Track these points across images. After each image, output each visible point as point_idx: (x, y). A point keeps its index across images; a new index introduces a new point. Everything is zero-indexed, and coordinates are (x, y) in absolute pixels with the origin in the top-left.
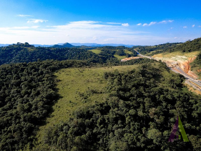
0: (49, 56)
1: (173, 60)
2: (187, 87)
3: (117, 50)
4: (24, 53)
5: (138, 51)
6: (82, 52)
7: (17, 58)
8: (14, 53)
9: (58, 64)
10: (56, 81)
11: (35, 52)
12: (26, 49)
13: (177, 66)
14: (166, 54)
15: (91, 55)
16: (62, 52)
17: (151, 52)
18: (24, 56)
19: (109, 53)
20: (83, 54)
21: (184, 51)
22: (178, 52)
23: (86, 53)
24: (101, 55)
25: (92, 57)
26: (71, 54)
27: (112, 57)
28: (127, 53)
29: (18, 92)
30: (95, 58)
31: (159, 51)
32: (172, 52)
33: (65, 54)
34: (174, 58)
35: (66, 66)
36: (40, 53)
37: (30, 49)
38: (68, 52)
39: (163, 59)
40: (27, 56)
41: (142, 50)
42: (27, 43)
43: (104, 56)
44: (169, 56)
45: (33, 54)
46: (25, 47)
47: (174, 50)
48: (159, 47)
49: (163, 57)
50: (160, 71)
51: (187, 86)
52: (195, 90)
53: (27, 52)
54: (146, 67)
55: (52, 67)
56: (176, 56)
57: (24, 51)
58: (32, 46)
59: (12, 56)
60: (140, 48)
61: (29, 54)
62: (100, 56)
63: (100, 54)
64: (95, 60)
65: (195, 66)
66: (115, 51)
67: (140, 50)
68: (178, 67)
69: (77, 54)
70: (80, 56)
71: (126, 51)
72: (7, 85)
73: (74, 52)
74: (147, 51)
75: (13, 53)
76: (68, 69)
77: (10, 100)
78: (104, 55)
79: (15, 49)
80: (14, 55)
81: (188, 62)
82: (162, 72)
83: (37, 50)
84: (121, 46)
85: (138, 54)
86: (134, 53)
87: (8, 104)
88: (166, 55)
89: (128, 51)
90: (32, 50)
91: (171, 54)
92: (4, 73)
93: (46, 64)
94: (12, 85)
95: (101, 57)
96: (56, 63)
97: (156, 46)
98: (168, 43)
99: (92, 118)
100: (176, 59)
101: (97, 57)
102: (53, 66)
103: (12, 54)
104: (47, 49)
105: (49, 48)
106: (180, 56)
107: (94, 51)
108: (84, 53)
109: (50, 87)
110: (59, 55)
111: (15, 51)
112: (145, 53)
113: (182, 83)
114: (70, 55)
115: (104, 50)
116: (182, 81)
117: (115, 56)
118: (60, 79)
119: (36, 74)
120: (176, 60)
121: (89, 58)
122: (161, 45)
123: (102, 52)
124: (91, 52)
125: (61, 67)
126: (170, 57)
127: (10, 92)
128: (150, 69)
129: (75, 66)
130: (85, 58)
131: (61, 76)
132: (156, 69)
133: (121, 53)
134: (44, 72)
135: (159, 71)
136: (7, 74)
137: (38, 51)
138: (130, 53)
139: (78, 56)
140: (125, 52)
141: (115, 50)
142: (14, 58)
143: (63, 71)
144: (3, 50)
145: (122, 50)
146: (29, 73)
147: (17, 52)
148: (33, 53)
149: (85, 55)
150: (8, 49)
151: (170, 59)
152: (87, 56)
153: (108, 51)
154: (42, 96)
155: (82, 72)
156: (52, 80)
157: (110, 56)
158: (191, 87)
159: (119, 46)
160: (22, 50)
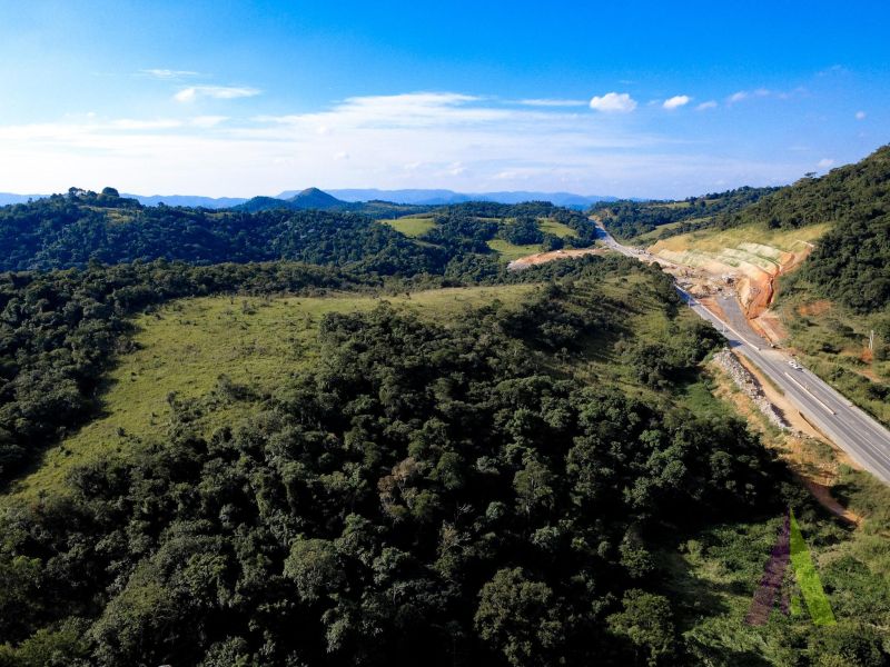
0: (196, 245)
1: (726, 263)
2: (712, 379)
3: (508, 221)
4: (86, 231)
5: (606, 224)
6: (349, 227)
7: (53, 255)
8: (43, 235)
9: (167, 278)
10: (122, 349)
11: (133, 227)
12: (103, 213)
13: (725, 288)
14: (705, 236)
15: (383, 242)
16: (259, 229)
17: (660, 228)
18: (85, 246)
19: (471, 234)
20: (346, 237)
21: (775, 224)
22: (752, 229)
23: (362, 232)
24: (431, 240)
25: (382, 252)
26: (296, 237)
27: (474, 249)
28: (552, 231)
30: (393, 253)
31: (690, 225)
32: (730, 226)
33: (269, 237)
34: (729, 252)
36: (157, 235)
37: (116, 215)
38: (286, 227)
39: (687, 258)
40: (95, 246)
41: (623, 220)
42: (110, 191)
43: (438, 247)
44: (713, 245)
45: (126, 235)
46: (100, 209)
47: (738, 218)
48: (703, 204)
49: (689, 250)
50: (631, 310)
51: (716, 375)
52: (737, 391)
53: (98, 230)
54: (570, 293)
55: (134, 289)
56: (741, 246)
57: (87, 224)
58: (131, 203)
59: (33, 246)
60: (615, 212)
61: (105, 237)
62: (425, 244)
63: (424, 239)
64: (390, 264)
65: (793, 289)
66: (495, 224)
67: (615, 218)
68: (730, 292)
69: (319, 237)
70: (329, 247)
71: (546, 223)
73: (308, 229)
74: (644, 223)
75: (39, 232)
76: (205, 301)
78: (439, 243)
79: (50, 216)
80: (45, 239)
81: (774, 272)
82: (638, 313)
83: (145, 221)
84: (533, 204)
85: (604, 235)
86: (581, 234)
88: (702, 243)
89: (557, 224)
90: (126, 219)
91: (722, 236)
95: (427, 251)
96: (159, 273)
97: (694, 199)
98: (747, 188)
100: (736, 261)
101: (405, 251)
103: (37, 239)
104: (192, 217)
105: (207, 210)
106: (752, 248)
107: (402, 225)
108: (351, 234)
109: (71, 374)
110: (242, 241)
111: (48, 223)
112: (634, 233)
113: (701, 364)
114: (292, 243)
115: (448, 220)
116: (702, 355)
117: (492, 244)
118: (145, 342)
119: (48, 321)
120: (736, 265)
121: (371, 253)
122: (716, 196)
123: (434, 227)
124: (387, 228)
126: (716, 250)
128: (579, 301)
129: (249, 287)
130: (352, 255)
131: (157, 329)
132: (611, 301)
133: (520, 233)
134: (85, 313)
135: (623, 311)
137: (148, 226)
138: (562, 231)
139: (323, 245)
140: (542, 230)
141: (499, 220)
142: (39, 255)
143: (181, 308)
145: (527, 220)
147: (56, 227)
148: (124, 234)
149: (354, 242)
150: (21, 215)
151: (712, 258)
152: (364, 248)
153: (467, 225)
154: (17, 409)
155: (252, 313)
156: (107, 345)
157: (468, 246)
158: (728, 378)
159: (527, 203)
160: (79, 222)
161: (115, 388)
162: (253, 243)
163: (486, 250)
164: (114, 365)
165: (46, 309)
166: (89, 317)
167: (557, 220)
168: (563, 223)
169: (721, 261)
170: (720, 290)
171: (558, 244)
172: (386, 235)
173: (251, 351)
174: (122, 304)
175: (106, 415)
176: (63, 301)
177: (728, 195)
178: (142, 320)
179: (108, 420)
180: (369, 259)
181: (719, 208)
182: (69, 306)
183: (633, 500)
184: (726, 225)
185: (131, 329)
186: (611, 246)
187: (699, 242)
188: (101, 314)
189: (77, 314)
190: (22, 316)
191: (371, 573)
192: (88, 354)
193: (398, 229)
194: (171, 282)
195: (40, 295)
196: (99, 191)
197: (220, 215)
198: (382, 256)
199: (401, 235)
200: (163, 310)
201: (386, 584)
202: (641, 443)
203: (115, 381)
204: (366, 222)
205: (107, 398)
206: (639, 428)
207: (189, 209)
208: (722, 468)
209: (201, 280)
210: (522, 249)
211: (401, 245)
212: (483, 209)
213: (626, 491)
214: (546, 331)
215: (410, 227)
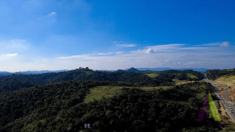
3: (178, 74)
4: (82, 76)
5: (207, 75)
6: (137, 75)
10: (87, 93)
11: (91, 75)
13: (228, 89)
14: (229, 77)
15: (145, 79)
16: (117, 76)
19: (168, 77)
20: (136, 78)
23: (140, 77)
24: (157, 79)
26: (125, 78)
27: (168, 81)
28: (190, 77)
29: (60, 98)
30: (146, 81)
33: (119, 78)
34: (234, 81)
36: (95, 77)
37: (88, 73)
38: (123, 75)
39: (223, 83)
41: (213, 74)
42: (87, 68)
43: (158, 80)
44: (230, 79)
46: (85, 72)
49: (224, 81)
53: (84, 76)
55: (90, 84)
60: (211, 72)
62: (155, 79)
63: (155, 78)
66: (175, 75)
67: (210, 74)
69: (130, 78)
70: (132, 80)
71: (189, 75)
72: (55, 94)
73: (127, 76)
74: (218, 75)
76: (102, 87)
77: (53, 102)
79: (76, 73)
80: (74, 77)
85: (206, 78)
86: (199, 77)
87: (52, 104)
90: (90, 73)
92: (57, 87)
93: (86, 82)
94: (58, 94)
95: (155, 81)
101: (150, 81)
102: (92, 84)
103: (73, 77)
104: (103, 73)
108: (138, 77)
109: (79, 96)
111: (75, 74)
112: (214, 77)
115: (162, 74)
118: (91, 92)
119: (76, 88)
121: (142, 81)
123: (159, 75)
124: (146, 76)
127: (55, 97)
128: (183, 89)
129: (111, 85)
130: (137, 81)
131: (93, 91)
132: (192, 90)
133: (181, 77)
134: (82, 87)
135: (194, 92)
136: (58, 88)
137: (94, 75)
138: (193, 77)
139: (131, 79)
140: (187, 76)
141: (176, 74)
143: (98, 88)
144: (66, 74)
145: (183, 74)
147: (76, 75)
148: (89, 76)
149: (138, 79)
150: (70, 73)
152: (140, 80)
153: (167, 75)
154: (71, 100)
155: (110, 88)
156: (85, 92)
157: (166, 80)
159: (186, 70)
160: (81, 74)
161: (85, 99)
162: (115, 79)
163: (172, 81)
164: (85, 96)
165: (75, 86)
166: (82, 88)
167: (192, 74)
168: (193, 75)
169: (231, 83)
170: (226, 89)
171: (191, 80)
172: (146, 77)
173: (109, 94)
174: (88, 86)
175: (84, 102)
176: (78, 85)
178: (91, 89)
182: (79, 86)
185: (89, 90)
187: (227, 78)
188: (84, 87)
189: (80, 88)
190: (71, 87)
191: (118, 117)
192: (82, 93)
193: (149, 76)
194: (97, 83)
195: (74, 84)
196: (85, 68)
197: (109, 73)
198: (144, 82)
199: (150, 77)
200: (95, 88)
201: (120, 119)
203: (86, 98)
204: (142, 74)
205: (84, 100)
206: (178, 108)
207: (103, 72)
209: (102, 83)
210: (180, 81)
211: (149, 80)
212: (173, 72)
214: (171, 94)
215: (151, 75)
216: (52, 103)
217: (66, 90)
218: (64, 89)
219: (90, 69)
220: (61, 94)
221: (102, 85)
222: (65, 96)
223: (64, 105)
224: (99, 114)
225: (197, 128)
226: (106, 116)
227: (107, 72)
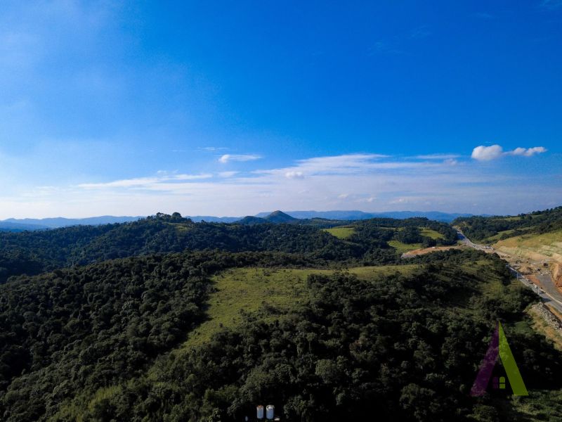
0: (222, 243)
1: (543, 254)
2: (531, 319)
3: (400, 229)
4: (167, 236)
5: (464, 230)
6: (304, 233)
7: (151, 248)
8: (146, 237)
9: (223, 258)
10: (209, 291)
11: (190, 234)
12: (174, 226)
13: (542, 269)
14: (529, 238)
15: (325, 241)
16: (254, 234)
17: (501, 234)
18: (166, 244)
19: (377, 237)
20: (303, 239)
23: (312, 236)
24: (353, 241)
25: (325, 247)
27: (379, 246)
28: (428, 235)
29: (135, 307)
30: (332, 248)
31: (521, 231)
32: (546, 232)
33: (260, 239)
34: (547, 248)
35: (241, 262)
36: (203, 237)
37: (181, 227)
38: (269, 233)
39: (518, 251)
40: (172, 243)
41: (475, 229)
42: (177, 214)
43: (357, 245)
44: (535, 244)
45: (187, 237)
46: (172, 224)
47: (551, 226)
48: (531, 218)
49: (519, 246)
50: (479, 280)
51: (534, 317)
52: (546, 325)
53: (173, 235)
54: (441, 269)
55: (209, 263)
56: (553, 244)
57: (168, 232)
58: (187, 221)
59: (141, 243)
60: (470, 224)
61: (176, 239)
62: (349, 243)
63: (349, 240)
64: (331, 254)
66: (392, 231)
67: (470, 227)
68: (545, 271)
69: (288, 238)
70: (294, 245)
71: (424, 231)
72: (119, 295)
73: (281, 234)
74: (490, 231)
75: (144, 235)
76: (243, 270)
77: (119, 320)
78: (358, 242)
79: (149, 228)
80: (147, 240)
82: (484, 282)
83: (196, 230)
84: (416, 219)
85: (462, 238)
86: (448, 237)
87: (115, 327)
88: (527, 242)
89: (431, 231)
90: (186, 228)
91: (541, 238)
92: (117, 273)
93: (198, 258)
94: (127, 295)
95: (351, 247)
96: (221, 255)
97: (523, 215)
99: (240, 344)
100: (550, 253)
101: (339, 247)
102: (213, 261)
103: (143, 240)
104: (219, 228)
105: (225, 224)
107: (336, 232)
108: (306, 237)
109: (192, 300)
110: (245, 241)
111: (148, 232)
112: (483, 236)
113: (524, 311)
114: (273, 242)
115: (363, 229)
116: (524, 305)
117: (391, 243)
118: (219, 288)
119: (174, 276)
120: (551, 255)
121: (319, 248)
122: (539, 213)
123: (356, 233)
124: (327, 234)
125: (230, 264)
126: (536, 247)
127: (120, 306)
128: (447, 274)
129: (262, 263)
130: (307, 249)
131: (223, 282)
132: (467, 275)
133: (408, 237)
134: (190, 273)
135: (475, 280)
136: (123, 275)
137: (198, 233)
138: (435, 235)
139: (291, 243)
140: (422, 234)
141: (394, 229)
142: (144, 248)
143: (232, 273)
144: (125, 231)
145: (413, 229)
146: (161, 275)
147: (152, 233)
148: (186, 237)
149: (308, 242)
150: (135, 227)
151: (535, 251)
152: (314, 245)
153: (374, 232)
154: (174, 314)
155: (268, 275)
156: (203, 288)
157: (376, 244)
158: (541, 318)
159: (411, 219)
160: (163, 231)
161: (210, 308)
163: (387, 247)
164: (207, 298)
165: (172, 271)
166: (193, 275)
167: (431, 228)
168: (435, 230)
169: (540, 253)
170: (539, 270)
171: (432, 243)
172: (326, 238)
173: (273, 292)
174: (205, 270)
175: (211, 319)
176: (180, 268)
177: (547, 212)
178: (214, 278)
179: (212, 321)
180: (318, 251)
181: (542, 220)
182: (182, 271)
183: (478, 370)
184: (542, 231)
185: (212, 283)
186: (467, 244)
187: (525, 241)
188: (198, 274)
189: (186, 274)
192: (196, 292)
193: (333, 234)
194: (226, 260)
195: (168, 265)
196: (171, 214)
197: (233, 227)
198: (325, 250)
199: (335, 237)
200: (223, 273)
202: (483, 343)
203: (210, 305)
204: (314, 230)
205: (207, 312)
207: (217, 223)
208: (530, 358)
209: (239, 259)
210: (410, 247)
211: (336, 244)
212: (384, 222)
213: (475, 366)
214: (427, 289)
215: (340, 233)
216: (113, 324)
217: (148, 282)
218: (140, 281)
219: (183, 215)
220: (137, 294)
221: (240, 266)
222: (152, 302)
223: (158, 332)
224: (295, 372)
225: (547, 391)
226: (319, 379)
227: (230, 225)
